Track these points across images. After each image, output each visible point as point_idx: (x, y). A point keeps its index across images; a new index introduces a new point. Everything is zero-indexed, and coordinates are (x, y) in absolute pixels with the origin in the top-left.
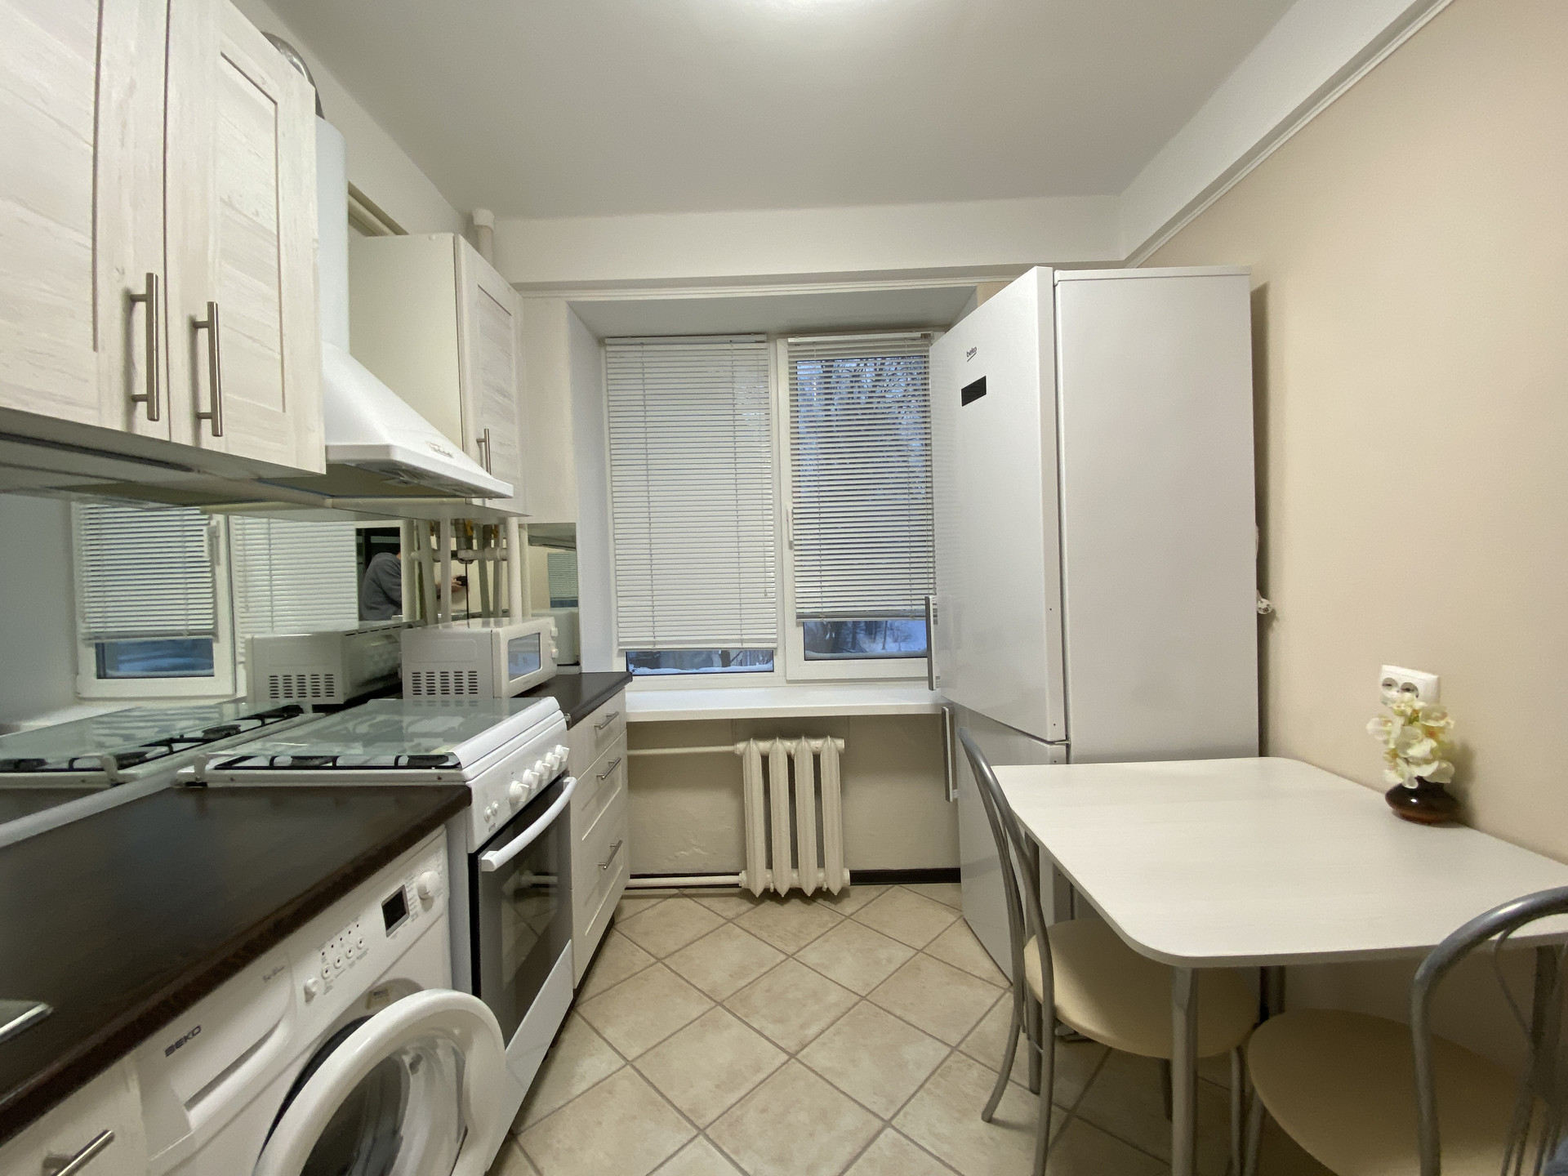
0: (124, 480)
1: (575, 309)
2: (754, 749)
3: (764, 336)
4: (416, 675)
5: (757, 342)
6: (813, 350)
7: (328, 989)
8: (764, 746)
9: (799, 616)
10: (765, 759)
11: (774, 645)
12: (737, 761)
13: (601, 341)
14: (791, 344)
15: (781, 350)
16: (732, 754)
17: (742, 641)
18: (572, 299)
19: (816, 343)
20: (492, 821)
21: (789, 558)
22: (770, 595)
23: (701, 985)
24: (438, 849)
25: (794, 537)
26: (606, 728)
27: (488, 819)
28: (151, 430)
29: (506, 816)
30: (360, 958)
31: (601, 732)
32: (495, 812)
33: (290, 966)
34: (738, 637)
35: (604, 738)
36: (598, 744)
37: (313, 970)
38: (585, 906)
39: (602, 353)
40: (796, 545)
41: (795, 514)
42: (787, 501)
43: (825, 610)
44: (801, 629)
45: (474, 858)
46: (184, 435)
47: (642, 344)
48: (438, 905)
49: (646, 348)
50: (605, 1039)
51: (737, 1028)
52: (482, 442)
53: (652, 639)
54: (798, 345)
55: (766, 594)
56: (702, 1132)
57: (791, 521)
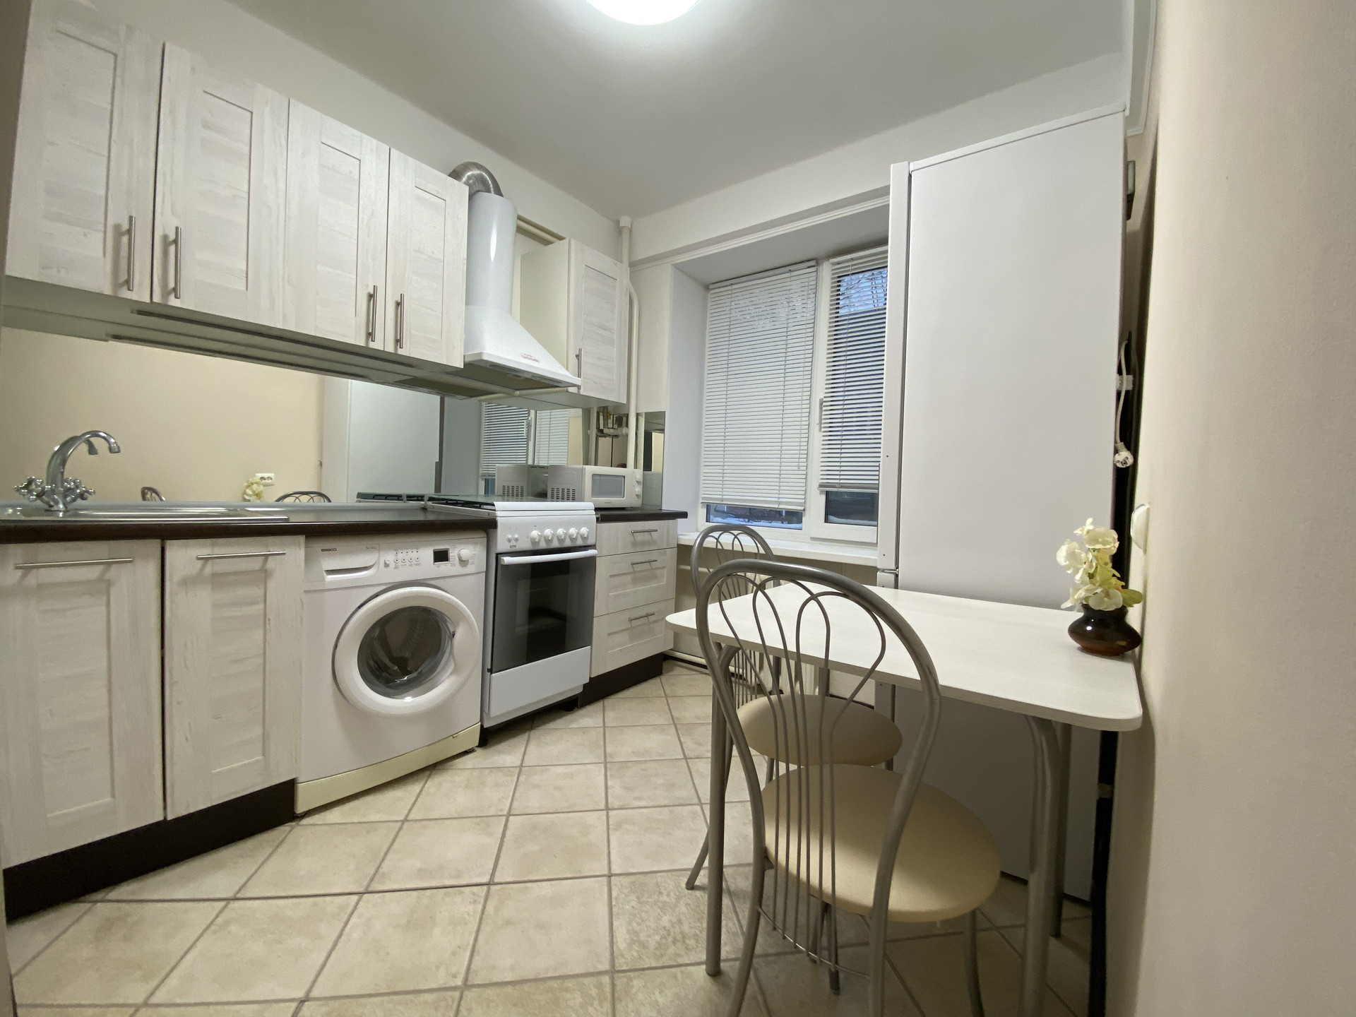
0: (415, 377)
1: (678, 267)
3: (816, 261)
4: (553, 490)
5: (809, 267)
6: (850, 266)
7: (396, 568)
9: (822, 486)
11: (802, 508)
13: (707, 287)
14: (834, 264)
15: (827, 271)
17: (779, 503)
18: (674, 263)
19: (852, 259)
20: (513, 543)
21: (818, 438)
22: (802, 468)
23: (675, 714)
24: (476, 543)
25: (823, 421)
26: (646, 536)
27: (509, 540)
28: (377, 345)
29: (527, 546)
30: (416, 565)
31: (639, 537)
32: (517, 540)
33: (379, 550)
34: (776, 499)
35: (643, 543)
36: (635, 544)
37: (390, 557)
38: (609, 635)
39: (710, 296)
40: (825, 427)
41: (825, 402)
42: (820, 392)
43: (842, 481)
44: (824, 497)
45: (497, 555)
46: (390, 348)
47: (732, 284)
48: (470, 568)
49: (734, 287)
50: (604, 714)
51: (671, 736)
52: (577, 356)
53: (720, 497)
54: (839, 263)
55: (799, 466)
56: (606, 763)
57: (821, 408)
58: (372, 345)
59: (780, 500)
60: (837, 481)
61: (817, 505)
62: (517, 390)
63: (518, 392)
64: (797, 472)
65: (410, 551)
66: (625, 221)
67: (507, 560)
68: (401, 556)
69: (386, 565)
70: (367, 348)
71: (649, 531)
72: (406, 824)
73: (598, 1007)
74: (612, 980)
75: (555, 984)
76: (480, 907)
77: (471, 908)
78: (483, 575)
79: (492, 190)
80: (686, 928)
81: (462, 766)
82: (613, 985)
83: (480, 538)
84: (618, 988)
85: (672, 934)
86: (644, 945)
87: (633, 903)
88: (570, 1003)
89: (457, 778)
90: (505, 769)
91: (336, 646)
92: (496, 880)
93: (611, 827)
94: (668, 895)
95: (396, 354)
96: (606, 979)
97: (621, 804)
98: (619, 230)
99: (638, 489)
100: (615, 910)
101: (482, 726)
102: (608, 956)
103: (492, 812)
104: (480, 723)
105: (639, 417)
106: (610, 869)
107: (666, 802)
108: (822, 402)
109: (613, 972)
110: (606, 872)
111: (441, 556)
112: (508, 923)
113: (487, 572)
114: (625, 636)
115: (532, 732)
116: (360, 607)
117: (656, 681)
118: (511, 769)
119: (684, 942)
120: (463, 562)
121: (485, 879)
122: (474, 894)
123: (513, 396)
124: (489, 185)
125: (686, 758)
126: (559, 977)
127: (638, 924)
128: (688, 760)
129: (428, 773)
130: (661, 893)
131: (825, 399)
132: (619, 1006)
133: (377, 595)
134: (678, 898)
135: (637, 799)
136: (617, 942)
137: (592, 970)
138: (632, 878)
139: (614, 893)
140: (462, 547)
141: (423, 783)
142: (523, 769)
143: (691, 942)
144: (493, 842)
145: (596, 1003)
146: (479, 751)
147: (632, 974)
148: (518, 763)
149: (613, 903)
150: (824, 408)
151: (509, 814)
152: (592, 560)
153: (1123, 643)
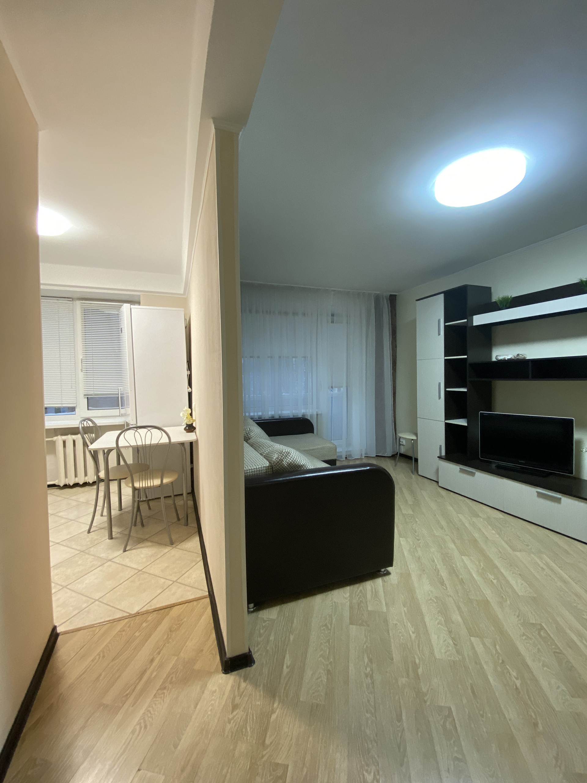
2: (59, 439)
5: (68, 300)
6: (90, 306)
8: (64, 437)
9: (85, 395)
10: (64, 442)
11: (75, 405)
12: (54, 443)
14: (82, 303)
15: (78, 305)
16: (52, 441)
17: (62, 404)
19: (90, 304)
21: (81, 375)
22: (73, 388)
25: (83, 368)
34: (60, 402)
40: (84, 371)
42: (80, 356)
43: (95, 393)
44: (86, 400)
59: (63, 402)
60: (93, 393)
61: (83, 403)
64: (71, 390)
108: (82, 360)
147: (88, 549)
150: (83, 363)
153: (193, 429)
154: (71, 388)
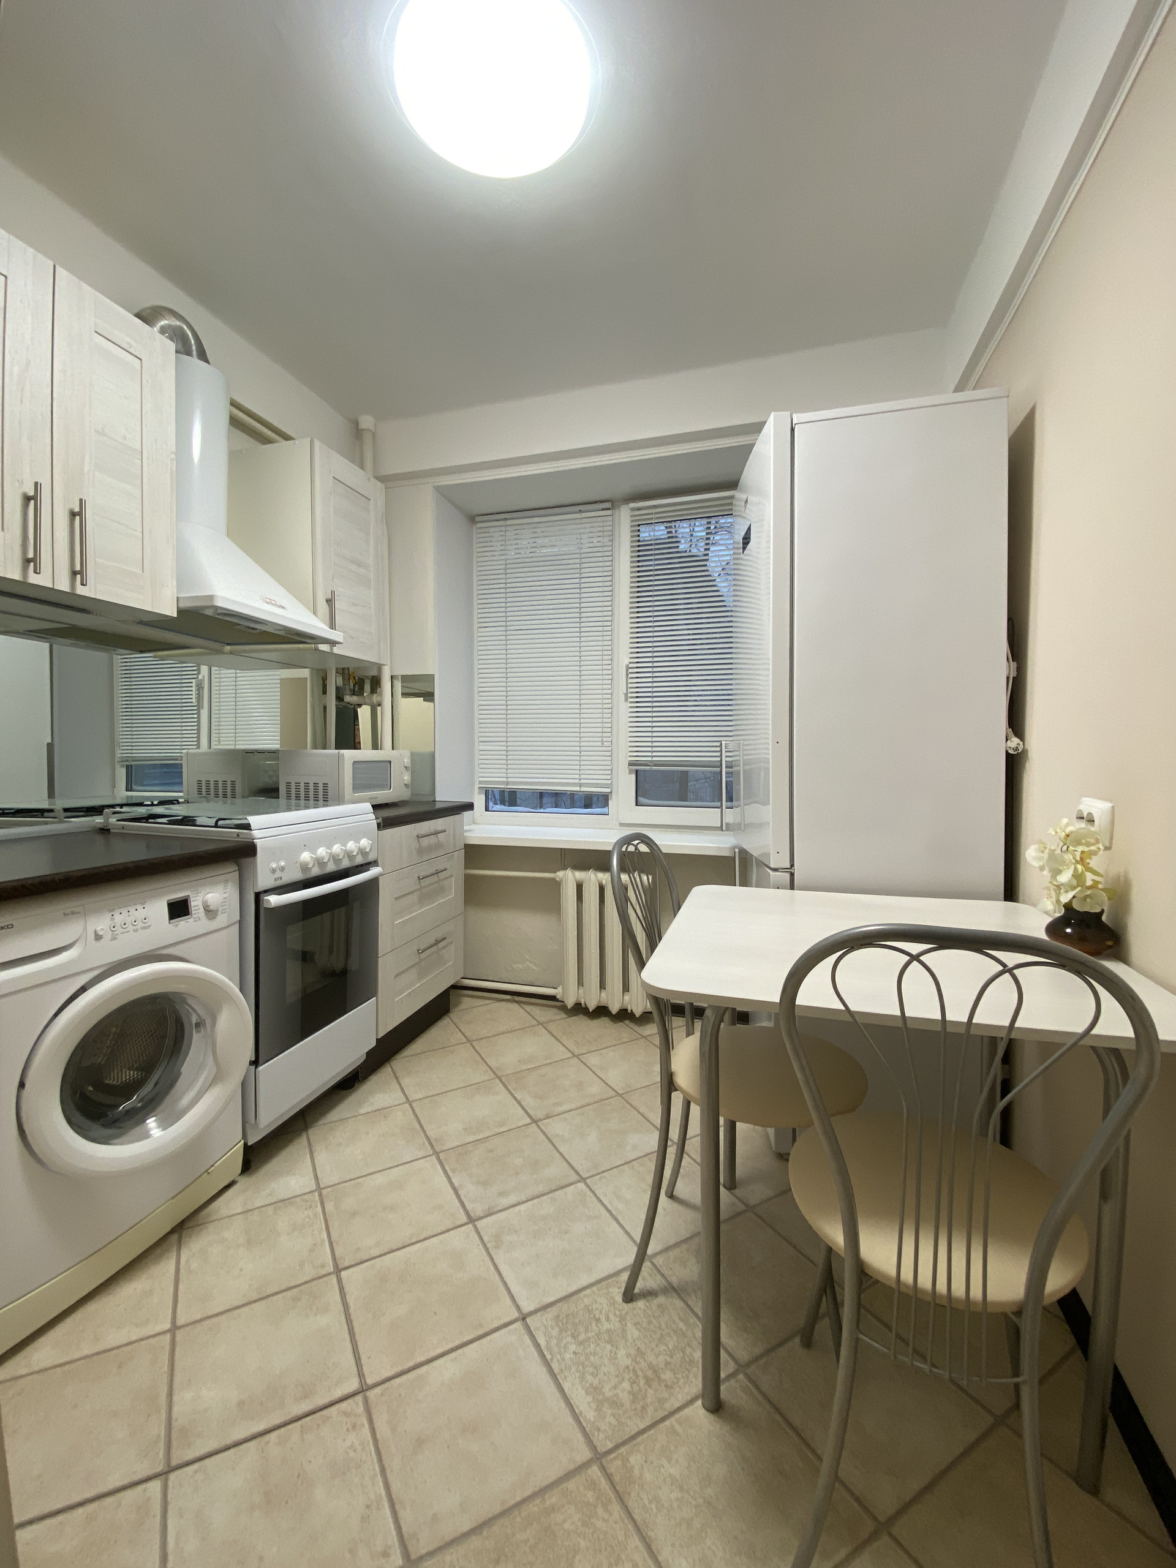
1: (440, 490)
2: (569, 877)
3: (612, 503)
4: (288, 784)
5: (602, 509)
6: (652, 514)
7: (114, 938)
8: (580, 875)
9: (631, 764)
10: (580, 887)
11: (608, 790)
12: (557, 885)
13: (472, 519)
14: (633, 509)
15: (624, 516)
16: (553, 879)
17: (581, 785)
18: (436, 484)
19: (655, 507)
20: (278, 874)
21: (624, 711)
22: (605, 744)
23: (492, 1063)
24: (226, 881)
25: (630, 690)
26: (432, 840)
27: (274, 871)
28: (38, 580)
29: (297, 876)
30: (143, 928)
31: (425, 842)
32: (282, 869)
33: (85, 914)
34: (577, 781)
35: (430, 849)
36: (421, 851)
37: (101, 923)
38: (396, 977)
39: (474, 529)
40: (631, 697)
41: (631, 668)
42: (624, 657)
43: (654, 759)
44: (633, 776)
45: (258, 896)
46: (63, 585)
47: (506, 519)
48: (222, 920)
49: (508, 522)
50: (400, 1084)
51: (502, 1096)
52: (330, 602)
53: (505, 779)
54: (639, 509)
55: (603, 742)
56: (437, 1154)
57: (627, 675)
58: (33, 579)
59: (583, 781)
60: (650, 759)
61: (626, 785)
62: (228, 644)
63: (228, 648)
64: (599, 749)
65: (132, 909)
66: (367, 422)
67: (274, 900)
68: (118, 918)
69: (98, 937)
70: (24, 584)
71: (436, 833)
72: (179, 1335)
73: (606, 1516)
74: (603, 1468)
75: (533, 1508)
76: (366, 1430)
77: (352, 1438)
78: (237, 925)
79: (194, 353)
80: (651, 1358)
81: (224, 1212)
82: (609, 1477)
83: (230, 871)
84: (617, 1478)
85: (640, 1373)
86: (615, 1403)
87: (573, 1348)
88: (566, 1526)
89: (226, 1235)
90: (298, 1199)
91: (22, 1085)
92: (370, 1381)
93: (489, 1245)
94: (608, 1319)
95: (73, 595)
96: (595, 1471)
97: (486, 1207)
98: (358, 433)
99: (407, 778)
100: (555, 1366)
101: (245, 1144)
102: (579, 1436)
103: (309, 1273)
104: (242, 1142)
105: (394, 680)
106: (518, 1307)
107: (541, 1188)
108: (628, 668)
109: (599, 1457)
110: (516, 1315)
111: (179, 909)
112: (420, 1442)
113: (241, 922)
114: (413, 973)
115: (310, 1131)
116: (56, 1015)
117: (445, 1022)
118: (306, 1197)
119: (659, 1378)
120: (210, 913)
121: (353, 1385)
122: (346, 1414)
123: (220, 652)
124: (191, 346)
125: (535, 1121)
126: (535, 1495)
127: (594, 1375)
128: (539, 1123)
129: (175, 1237)
130: (598, 1320)
131: (630, 665)
132: (631, 1504)
133: (83, 989)
134: (622, 1319)
135: (502, 1194)
136: (581, 1413)
137: (572, 1467)
138: (553, 1311)
139: (542, 1342)
140: (208, 890)
141: (174, 1255)
142: (324, 1192)
143: (667, 1376)
144: (331, 1320)
145: (600, 1511)
146: (244, 1182)
147: (622, 1450)
148: (313, 1186)
149: (548, 1357)
150: (630, 676)
151: (338, 1270)
152: (374, 882)
154: (600, 744)
